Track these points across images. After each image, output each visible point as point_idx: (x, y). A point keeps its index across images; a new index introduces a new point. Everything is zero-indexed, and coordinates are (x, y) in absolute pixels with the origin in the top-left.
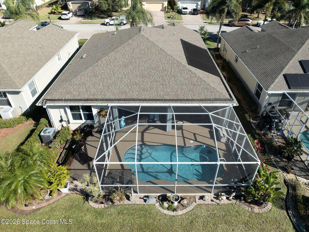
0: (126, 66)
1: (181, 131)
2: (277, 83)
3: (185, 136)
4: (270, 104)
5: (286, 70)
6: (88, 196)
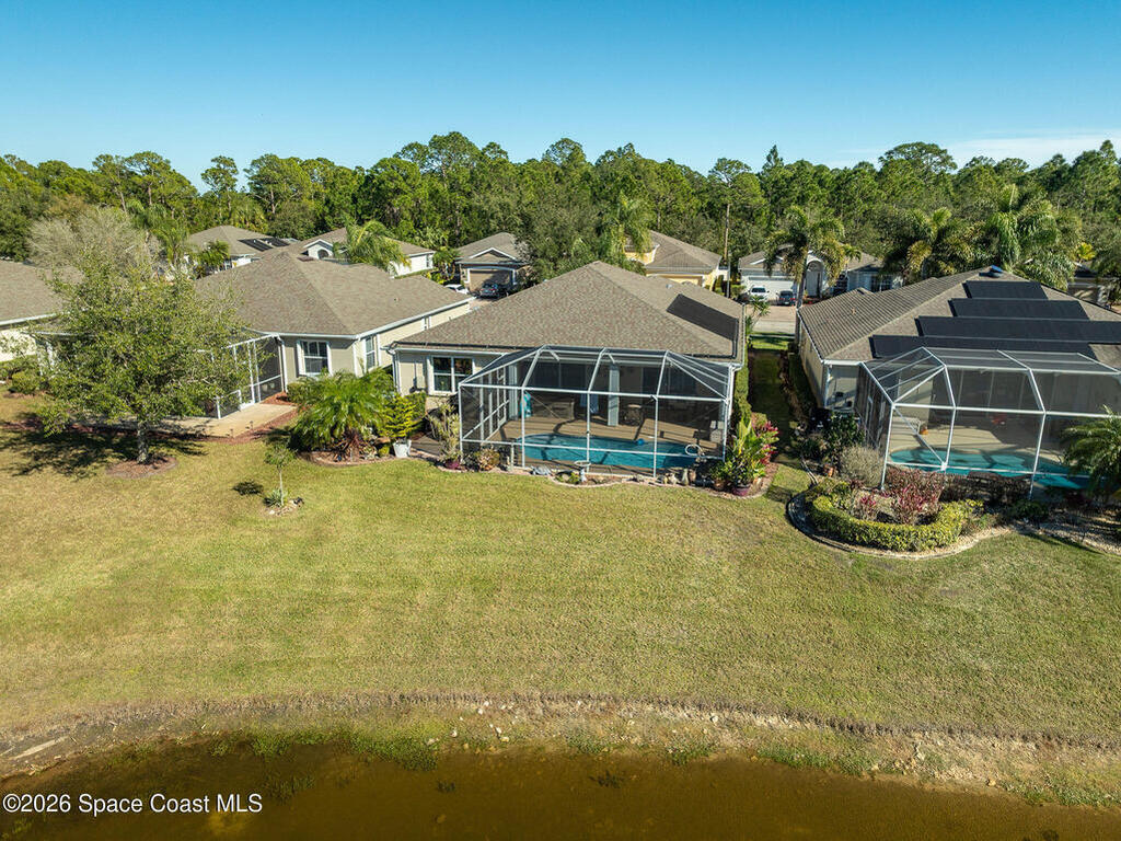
2: (850, 349)
4: (839, 395)
5: (879, 331)
6: (437, 463)
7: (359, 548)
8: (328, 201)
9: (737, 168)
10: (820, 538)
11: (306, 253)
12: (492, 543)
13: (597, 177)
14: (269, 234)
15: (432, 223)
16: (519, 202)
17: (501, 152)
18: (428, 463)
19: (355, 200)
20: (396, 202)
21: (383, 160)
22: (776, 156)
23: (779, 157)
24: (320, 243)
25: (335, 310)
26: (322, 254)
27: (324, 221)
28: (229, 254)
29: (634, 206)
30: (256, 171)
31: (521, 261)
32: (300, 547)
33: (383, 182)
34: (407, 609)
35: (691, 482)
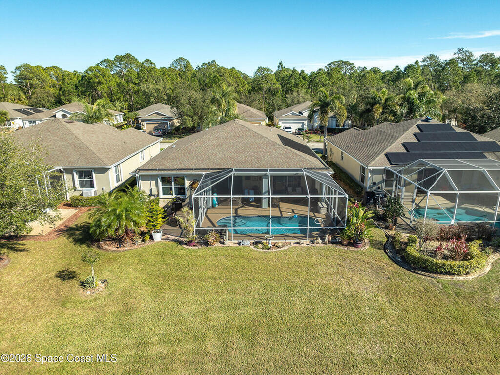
0: (220, 145)
1: (278, 208)
2: (378, 160)
3: (282, 210)
4: (374, 184)
5: (387, 151)
6: (181, 243)
7: (158, 314)
8: (61, 89)
9: (267, 71)
10: (416, 271)
11: (55, 116)
12: (240, 299)
13: (199, 75)
14: (29, 106)
15: (119, 99)
16: (164, 88)
17: (152, 63)
18: (174, 244)
19: (77, 88)
20: (99, 88)
21: (91, 68)
22: (282, 66)
23: (283, 66)
24: (62, 111)
25: (94, 151)
26: (64, 116)
27: (60, 99)
28: (9, 117)
29: (229, 90)
30: (18, 72)
31: (172, 117)
32: (116, 318)
33: (92, 78)
34: (205, 358)
35: (329, 242)
